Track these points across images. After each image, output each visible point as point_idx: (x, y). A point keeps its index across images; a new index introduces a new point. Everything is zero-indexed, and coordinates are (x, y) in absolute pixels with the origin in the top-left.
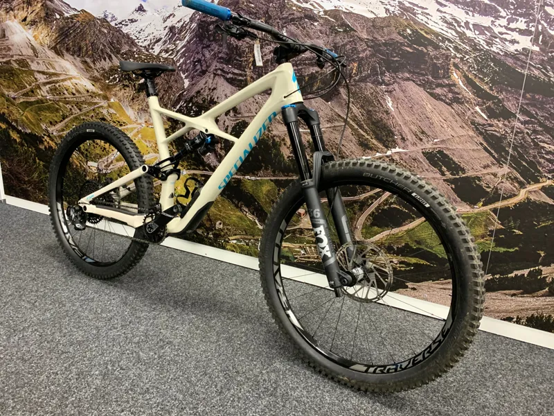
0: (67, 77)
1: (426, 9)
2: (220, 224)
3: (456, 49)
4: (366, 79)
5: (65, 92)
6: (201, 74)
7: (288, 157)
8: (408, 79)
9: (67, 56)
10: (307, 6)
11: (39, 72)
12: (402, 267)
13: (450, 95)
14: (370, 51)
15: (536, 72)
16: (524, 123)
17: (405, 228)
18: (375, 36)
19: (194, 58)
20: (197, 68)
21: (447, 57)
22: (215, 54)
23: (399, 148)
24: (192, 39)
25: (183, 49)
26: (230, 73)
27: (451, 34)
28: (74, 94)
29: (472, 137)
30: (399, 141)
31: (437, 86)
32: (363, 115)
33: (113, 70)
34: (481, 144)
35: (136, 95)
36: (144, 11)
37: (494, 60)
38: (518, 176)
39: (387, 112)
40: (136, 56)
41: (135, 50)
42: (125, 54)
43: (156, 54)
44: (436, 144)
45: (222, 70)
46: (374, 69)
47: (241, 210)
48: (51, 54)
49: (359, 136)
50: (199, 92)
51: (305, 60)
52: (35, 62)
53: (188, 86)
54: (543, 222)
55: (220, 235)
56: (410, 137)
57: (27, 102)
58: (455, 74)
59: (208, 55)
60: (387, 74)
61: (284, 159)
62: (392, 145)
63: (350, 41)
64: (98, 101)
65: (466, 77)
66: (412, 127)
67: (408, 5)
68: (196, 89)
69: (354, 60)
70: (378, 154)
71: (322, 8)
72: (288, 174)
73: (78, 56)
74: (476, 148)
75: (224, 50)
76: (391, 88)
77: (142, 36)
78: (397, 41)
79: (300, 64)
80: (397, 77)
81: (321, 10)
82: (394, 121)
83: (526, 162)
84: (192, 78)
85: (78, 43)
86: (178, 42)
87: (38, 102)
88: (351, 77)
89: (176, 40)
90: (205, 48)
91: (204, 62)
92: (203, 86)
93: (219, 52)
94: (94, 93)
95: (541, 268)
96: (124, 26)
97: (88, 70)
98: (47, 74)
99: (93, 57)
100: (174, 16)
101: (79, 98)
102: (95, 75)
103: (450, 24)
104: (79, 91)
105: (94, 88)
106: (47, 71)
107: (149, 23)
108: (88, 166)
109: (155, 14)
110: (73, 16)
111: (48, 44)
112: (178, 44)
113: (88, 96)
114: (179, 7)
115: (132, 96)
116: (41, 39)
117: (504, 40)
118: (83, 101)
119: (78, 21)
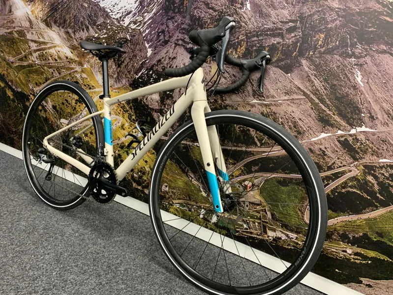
0: (52, 45)
2: (166, 186)
5: (50, 58)
6: (163, 44)
7: (239, 128)
9: (55, 28)
11: (32, 41)
12: (357, 259)
14: (340, 21)
17: (365, 216)
18: (348, 5)
20: (161, 38)
22: (178, 25)
23: (366, 127)
25: (150, 21)
26: (190, 43)
28: (56, 60)
30: (367, 120)
32: (326, 89)
39: (355, 88)
40: (109, 27)
41: (109, 21)
42: (100, 25)
43: (125, 25)
45: (183, 40)
46: (343, 41)
47: (187, 175)
48: (42, 26)
49: (320, 111)
50: (159, 61)
51: (267, 31)
52: (30, 33)
53: (151, 55)
55: (165, 197)
56: (380, 115)
57: (21, 66)
59: (171, 26)
60: (359, 46)
61: (235, 129)
62: (357, 123)
64: (74, 67)
66: (384, 105)
68: (158, 58)
69: (320, 31)
70: (340, 132)
72: (237, 144)
73: (62, 28)
75: (187, 22)
76: (362, 61)
77: (116, 10)
78: (375, 11)
79: (261, 35)
80: (371, 49)
82: (362, 97)
84: (155, 48)
85: (64, 16)
86: (146, 14)
87: (28, 66)
88: (316, 48)
89: (144, 13)
90: (170, 19)
91: (167, 33)
92: (164, 56)
93: (182, 23)
94: (72, 59)
96: (101, 1)
97: (69, 39)
98: (38, 43)
99: (74, 29)
101: (60, 64)
102: (74, 44)
104: (60, 57)
105: (72, 55)
106: (38, 40)
108: (61, 123)
111: (41, 17)
112: (146, 16)
113: (67, 62)
115: (101, 63)
116: (36, 14)
118: (63, 66)
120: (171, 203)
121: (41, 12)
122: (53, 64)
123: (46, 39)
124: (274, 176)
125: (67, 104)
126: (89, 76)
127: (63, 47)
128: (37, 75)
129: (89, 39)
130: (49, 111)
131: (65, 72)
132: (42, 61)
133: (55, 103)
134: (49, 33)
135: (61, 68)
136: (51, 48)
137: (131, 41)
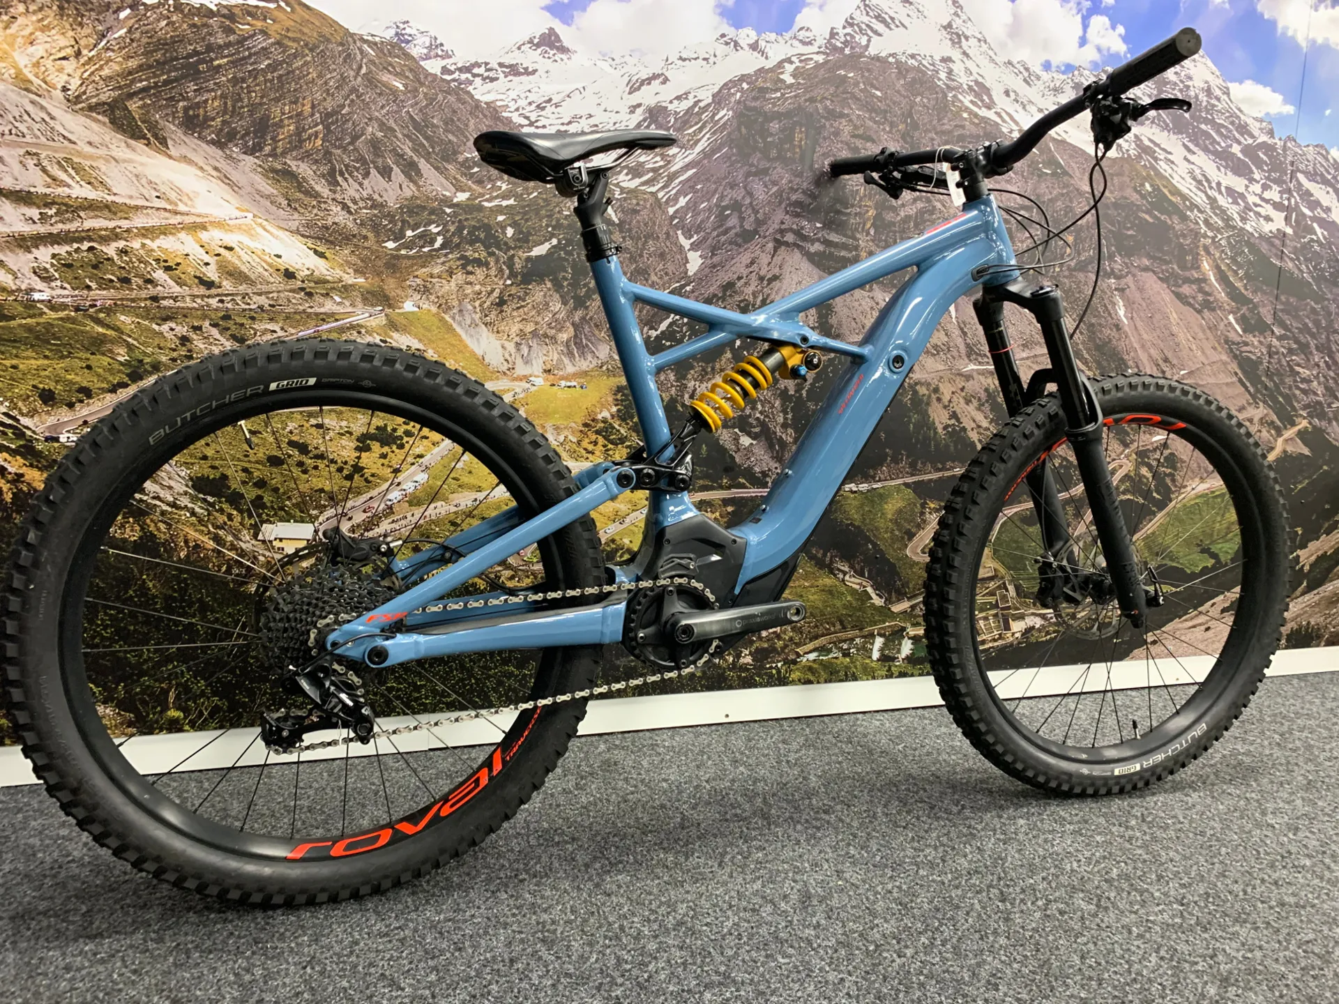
0: (175, 220)
1: (1170, 153)
3: (1206, 222)
4: (1086, 266)
5: (160, 275)
6: (740, 240)
7: (945, 428)
8: (1146, 269)
10: (990, 115)
13: (1200, 297)
15: (1290, 265)
16: (1280, 338)
19: (722, 198)
20: (730, 223)
21: (1196, 235)
22: (780, 193)
24: (719, 149)
25: (690, 173)
26: (818, 240)
27: (1200, 199)
28: (209, 285)
29: (1225, 364)
31: (1184, 283)
32: (1081, 333)
33: (416, 211)
34: (1236, 374)
35: (514, 290)
36: (563, 50)
37: (1248, 244)
38: (1275, 418)
39: (1118, 327)
45: (798, 233)
47: (831, 572)
48: (84, 128)
50: (730, 285)
53: (700, 270)
54: (1300, 482)
55: (773, 650)
58: (1205, 263)
59: (761, 193)
60: (1118, 259)
61: (936, 433)
63: (1063, 195)
64: (336, 309)
65: (1218, 267)
67: (1147, 143)
68: (724, 277)
69: (1067, 230)
71: (1017, 123)
72: (944, 464)
74: (1229, 380)
75: (805, 186)
76: (1123, 283)
77: (550, 120)
78: (1132, 202)
80: (1132, 264)
81: (1015, 127)
82: (1127, 342)
83: (1281, 394)
84: (714, 250)
85: (253, 108)
86: (675, 150)
90: (755, 174)
91: (749, 211)
92: (745, 272)
93: (792, 189)
94: (321, 281)
95: (1299, 552)
96: (478, 80)
97: (296, 200)
98: (47, 205)
99: (330, 161)
100: (666, 80)
101: (238, 299)
102: (330, 222)
103: (1199, 182)
104: (241, 272)
105: (321, 263)
106: (48, 191)
107: (580, 86)
108: (264, 542)
109: (600, 64)
110: (236, 11)
111: (73, 87)
112: (674, 156)
113: (291, 291)
114: (681, 58)
115: (496, 294)
116: (21, 65)
117: (1258, 214)
118: (261, 307)
119: (264, 32)
120: (792, 657)
121: (70, 66)
122: (189, 303)
123: (123, 192)
124: (1015, 510)
125: (304, 459)
126: (431, 341)
127: (260, 230)
128: (46, 357)
129: (424, 208)
130: (165, 508)
131: (281, 333)
132: (89, 288)
133: (213, 467)
134: (142, 164)
135: (253, 318)
136: (164, 231)
137: (621, 225)
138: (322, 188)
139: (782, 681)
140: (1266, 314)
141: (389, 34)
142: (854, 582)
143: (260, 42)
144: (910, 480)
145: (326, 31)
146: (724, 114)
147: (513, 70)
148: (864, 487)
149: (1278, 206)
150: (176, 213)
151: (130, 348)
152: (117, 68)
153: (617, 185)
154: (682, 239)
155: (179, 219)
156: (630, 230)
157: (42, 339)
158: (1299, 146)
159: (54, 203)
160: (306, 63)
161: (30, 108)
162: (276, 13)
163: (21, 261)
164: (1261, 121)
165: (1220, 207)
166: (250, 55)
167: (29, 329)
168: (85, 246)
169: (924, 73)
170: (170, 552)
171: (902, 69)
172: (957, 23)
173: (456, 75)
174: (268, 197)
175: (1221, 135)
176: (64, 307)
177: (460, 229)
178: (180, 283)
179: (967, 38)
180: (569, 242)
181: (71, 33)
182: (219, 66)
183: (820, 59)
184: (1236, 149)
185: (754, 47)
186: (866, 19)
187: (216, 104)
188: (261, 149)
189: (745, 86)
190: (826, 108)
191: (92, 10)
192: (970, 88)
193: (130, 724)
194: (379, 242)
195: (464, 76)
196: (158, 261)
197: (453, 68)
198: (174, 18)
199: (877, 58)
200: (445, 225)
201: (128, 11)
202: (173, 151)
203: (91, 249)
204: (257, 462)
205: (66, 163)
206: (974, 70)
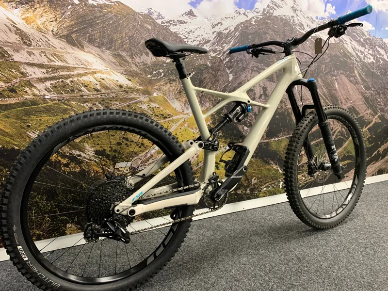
2: (255, 179)
3: (356, 60)
4: (328, 73)
5: (83, 88)
6: (242, 70)
8: (342, 74)
11: (31, 65)
13: (355, 81)
15: (375, 71)
17: (343, 147)
19: (237, 58)
20: (240, 65)
21: (353, 64)
24: (236, 44)
27: (354, 54)
28: (98, 91)
29: (361, 99)
31: (351, 77)
33: (156, 65)
34: (364, 101)
36: (194, 16)
38: (373, 113)
39: (336, 90)
44: (351, 103)
45: (257, 67)
47: (269, 164)
48: (58, 44)
52: (23, 52)
53: (232, 80)
54: (379, 130)
56: (343, 101)
58: (356, 71)
60: (335, 71)
61: (293, 123)
65: (359, 72)
68: (238, 81)
74: (362, 103)
76: (337, 78)
78: (338, 55)
80: (339, 72)
82: (338, 94)
83: (374, 106)
84: (236, 73)
88: (322, 72)
89: (223, 43)
94: (130, 88)
95: (379, 149)
96: (172, 25)
97: (122, 64)
98: (48, 68)
99: (131, 51)
100: (222, 24)
101: (106, 95)
102: (132, 70)
103: (354, 49)
104: (107, 86)
105: (130, 82)
106: (48, 63)
107: (199, 26)
108: (117, 169)
109: (204, 20)
110: (102, 6)
111: (55, 30)
112: (225, 46)
113: (122, 91)
114: (226, 18)
115: (178, 90)
116: (39, 24)
117: (367, 57)
118: (113, 97)
119: (111, 12)
120: (260, 190)
121: (54, 24)
122: (92, 97)
123: (71, 63)
125: (127, 142)
126: (161, 105)
127: (112, 73)
128: (50, 116)
129: (158, 64)
130: (87, 161)
131: (119, 105)
132: (62, 93)
133: (101, 147)
134: (77, 54)
135: (111, 100)
136: (84, 75)
137: (211, 67)
138: (129, 60)
139: (257, 197)
140: (370, 84)
141: (146, 12)
142: (275, 167)
143: (110, 15)
144: (288, 136)
145: (129, 11)
146: (237, 34)
147: (181, 22)
148: (276, 139)
149: (372, 55)
150: (87, 69)
151: (75, 111)
152: (68, 24)
153: (210, 55)
154: (227, 70)
155: (88, 70)
156: (214, 69)
157: (48, 110)
158: (376, 38)
159: (51, 67)
160: (123, 21)
161: (42, 37)
162: (114, 6)
163: (40, 86)
164: (367, 32)
165: (358, 56)
166: (107, 19)
167: (44, 107)
168: (61, 80)
169: (287, 21)
170: (89, 174)
171: (282, 20)
172: (295, 6)
173: (165, 24)
174: (114, 63)
175: (358, 36)
176: (55, 100)
177: (168, 70)
178: (89, 90)
179: (297, 10)
180: (198, 73)
181: (54, 13)
182: (98, 23)
183: (261, 17)
184: (362, 40)
185: (244, 14)
186: (272, 5)
187: (98, 34)
188: (111, 48)
189: (242, 25)
190: (263, 31)
191: (60, 6)
192: (299, 24)
193: (79, 229)
194: (146, 75)
195: (168, 24)
196: (82, 84)
197: (164, 22)
198: (85, 8)
199: (275, 17)
200: (164, 69)
201: (71, 6)
202: (86, 50)
203: (62, 81)
204: (114, 144)
205: (54, 55)
206: (299, 19)
